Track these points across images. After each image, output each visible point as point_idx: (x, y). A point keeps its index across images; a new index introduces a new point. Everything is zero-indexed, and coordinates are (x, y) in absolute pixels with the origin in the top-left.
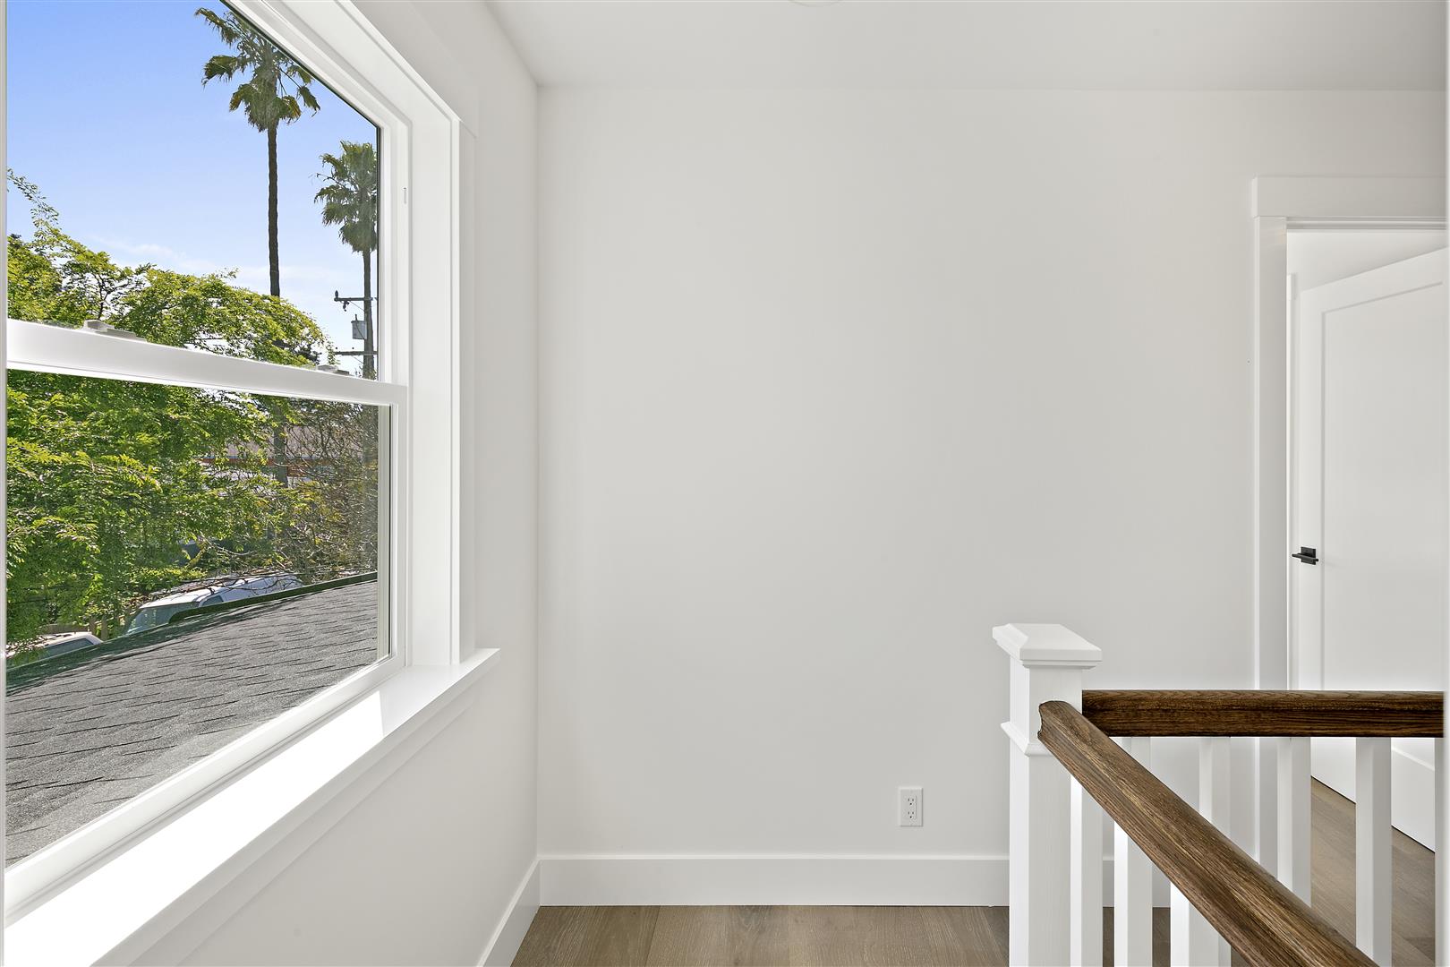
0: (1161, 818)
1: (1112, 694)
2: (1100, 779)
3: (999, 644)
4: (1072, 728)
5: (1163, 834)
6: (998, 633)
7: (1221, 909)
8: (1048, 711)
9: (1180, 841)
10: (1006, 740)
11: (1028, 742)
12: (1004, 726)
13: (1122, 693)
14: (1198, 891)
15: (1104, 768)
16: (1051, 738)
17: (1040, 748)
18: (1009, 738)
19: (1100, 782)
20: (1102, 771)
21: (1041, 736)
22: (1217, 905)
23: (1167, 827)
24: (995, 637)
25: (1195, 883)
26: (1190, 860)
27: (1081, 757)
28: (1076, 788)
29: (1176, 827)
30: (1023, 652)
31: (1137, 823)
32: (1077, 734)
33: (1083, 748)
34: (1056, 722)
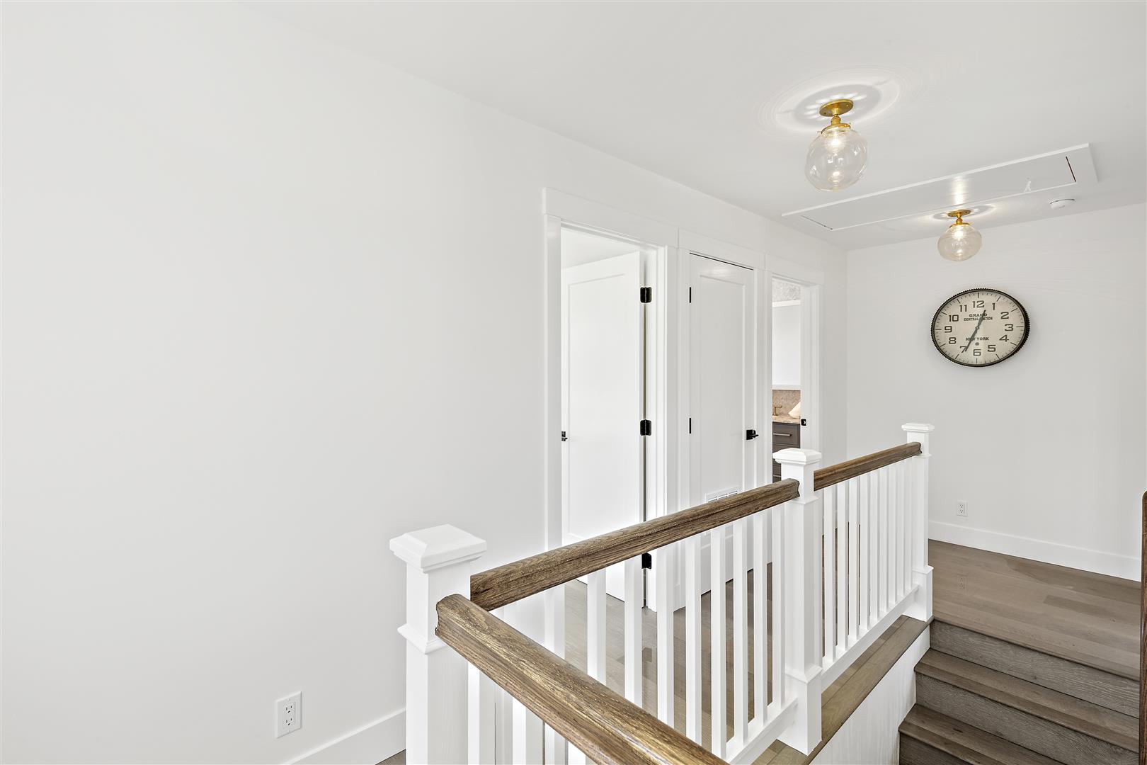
0: (562, 690)
1: (490, 575)
2: (499, 662)
3: (395, 554)
4: (470, 620)
5: (564, 704)
6: (396, 545)
7: (617, 758)
8: (446, 608)
9: (580, 708)
10: (403, 641)
11: (427, 641)
12: (401, 630)
13: (496, 570)
14: (596, 748)
15: (505, 653)
16: (447, 632)
17: (438, 643)
18: (406, 639)
19: (500, 666)
20: (503, 656)
21: (438, 632)
22: (614, 756)
23: (568, 698)
24: (391, 548)
25: (593, 741)
26: (589, 722)
27: (481, 645)
28: (474, 673)
29: (576, 695)
30: (424, 560)
31: (537, 697)
32: (476, 626)
33: (483, 637)
34: (454, 617)
